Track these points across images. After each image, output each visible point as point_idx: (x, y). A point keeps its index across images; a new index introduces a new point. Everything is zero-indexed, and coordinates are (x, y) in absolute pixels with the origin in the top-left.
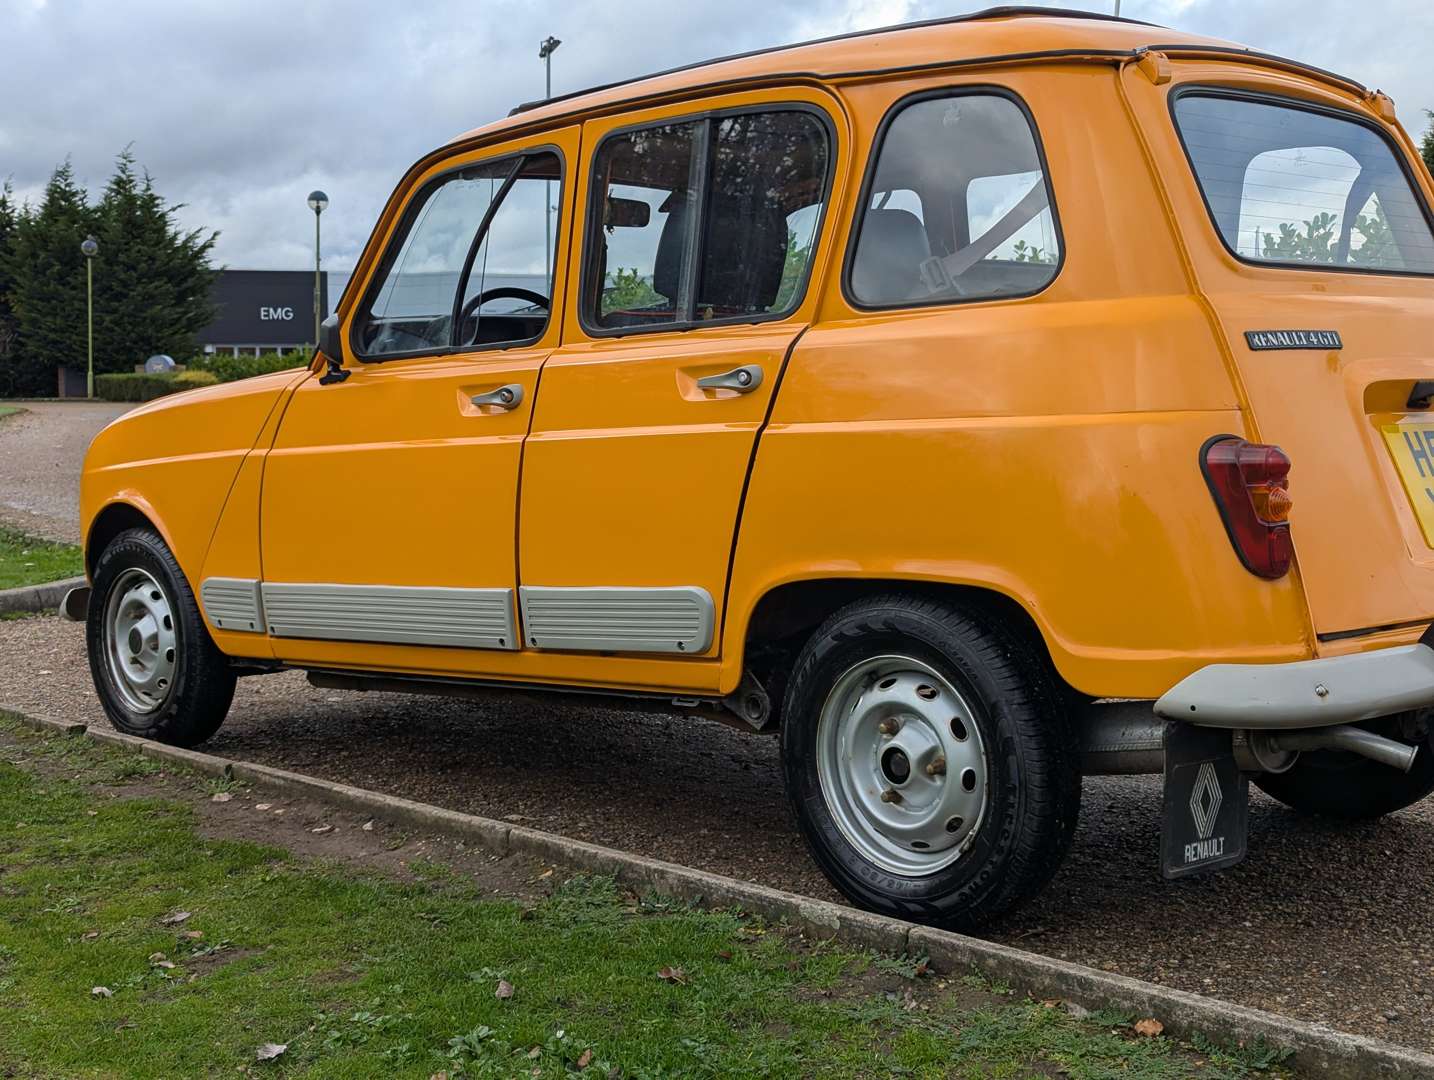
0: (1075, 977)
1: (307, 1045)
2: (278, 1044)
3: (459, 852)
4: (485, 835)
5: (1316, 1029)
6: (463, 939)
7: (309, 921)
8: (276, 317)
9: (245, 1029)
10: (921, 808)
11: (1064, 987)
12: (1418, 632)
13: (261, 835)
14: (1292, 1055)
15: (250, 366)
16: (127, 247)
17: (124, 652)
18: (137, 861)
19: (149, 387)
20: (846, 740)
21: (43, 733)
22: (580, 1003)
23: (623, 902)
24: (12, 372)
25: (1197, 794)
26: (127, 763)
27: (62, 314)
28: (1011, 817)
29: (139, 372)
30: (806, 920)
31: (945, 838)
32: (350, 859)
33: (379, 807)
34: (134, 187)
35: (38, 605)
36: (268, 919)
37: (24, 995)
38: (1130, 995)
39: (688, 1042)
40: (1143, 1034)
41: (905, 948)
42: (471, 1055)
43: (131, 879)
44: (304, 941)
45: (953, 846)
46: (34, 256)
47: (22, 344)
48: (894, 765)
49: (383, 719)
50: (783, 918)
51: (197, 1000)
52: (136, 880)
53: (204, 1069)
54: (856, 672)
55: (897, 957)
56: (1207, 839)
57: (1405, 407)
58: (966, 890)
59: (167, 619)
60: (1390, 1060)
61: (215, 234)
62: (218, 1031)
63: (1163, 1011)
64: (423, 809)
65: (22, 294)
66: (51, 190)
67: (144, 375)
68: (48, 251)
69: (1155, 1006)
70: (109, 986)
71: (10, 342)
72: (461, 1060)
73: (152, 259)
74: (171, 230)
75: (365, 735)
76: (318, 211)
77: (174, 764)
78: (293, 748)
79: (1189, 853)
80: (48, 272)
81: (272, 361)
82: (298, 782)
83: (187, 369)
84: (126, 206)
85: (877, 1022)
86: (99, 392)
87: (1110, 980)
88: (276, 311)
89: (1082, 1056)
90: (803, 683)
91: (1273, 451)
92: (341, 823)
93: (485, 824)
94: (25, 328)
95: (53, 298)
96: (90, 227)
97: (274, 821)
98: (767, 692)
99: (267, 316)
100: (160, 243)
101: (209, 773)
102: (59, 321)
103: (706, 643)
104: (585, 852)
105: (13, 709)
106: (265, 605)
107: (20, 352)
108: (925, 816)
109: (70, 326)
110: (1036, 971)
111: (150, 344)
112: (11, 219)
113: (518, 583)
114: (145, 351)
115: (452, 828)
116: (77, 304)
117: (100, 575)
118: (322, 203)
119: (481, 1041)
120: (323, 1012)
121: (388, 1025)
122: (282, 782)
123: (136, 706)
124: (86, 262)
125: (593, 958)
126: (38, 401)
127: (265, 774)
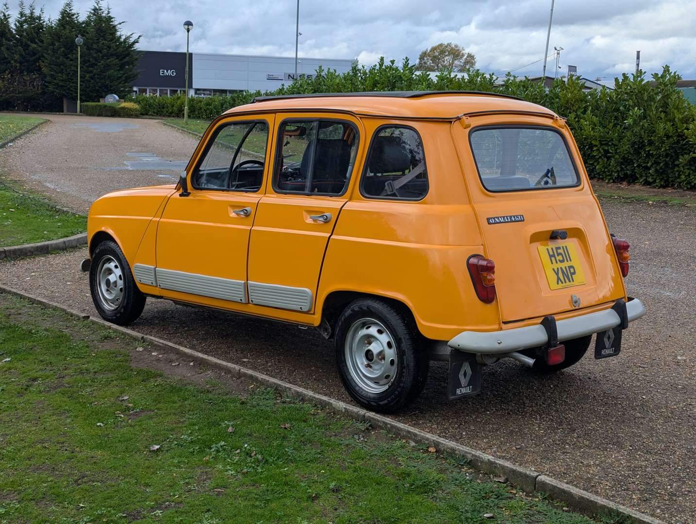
0: (412, 432)
1: (166, 446)
2: (157, 445)
3: (223, 376)
4: (232, 370)
5: (478, 453)
6: (219, 410)
7: (169, 402)
8: (167, 74)
9: (147, 440)
10: (377, 370)
11: (409, 435)
12: (540, 320)
13: (154, 366)
14: (471, 461)
15: (155, 101)
16: (97, 41)
17: (104, 287)
18: (110, 375)
19: (107, 109)
20: (355, 345)
21: (73, 318)
22: (255, 435)
23: (276, 399)
24: (41, 99)
25: (462, 372)
26: (105, 333)
27: (66, 73)
28: (404, 376)
29: (102, 102)
30: (334, 408)
31: (384, 381)
32: (184, 377)
33: (195, 357)
34: (103, 12)
35: (65, 248)
36: (155, 400)
37: (75, 425)
38: (427, 439)
39: (287, 450)
40: (430, 452)
41: (364, 419)
42: (218, 451)
43: (108, 383)
44: (167, 409)
45: (387, 384)
46: (53, 44)
47: (47, 86)
48: (369, 355)
49: (202, 312)
50: (327, 407)
51: (131, 429)
52: (110, 383)
53: (134, 453)
54: (359, 323)
55: (361, 422)
56: (465, 387)
57: (549, 239)
58: (389, 399)
59: (120, 276)
60: (496, 464)
61: (140, 36)
62: (138, 440)
63: (437, 445)
64: (211, 359)
65: (47, 63)
66: (62, 12)
67: (105, 104)
68: (60, 42)
69: (434, 443)
70: (102, 423)
71: (40, 85)
72: (214, 453)
73: (109, 47)
74: (118, 34)
75: (194, 320)
76: (188, 31)
77: (123, 334)
78: (167, 325)
79: (458, 392)
80: (59, 52)
81: (165, 99)
82: (168, 345)
83: (125, 102)
84: (98, 21)
85: (347, 445)
86: (83, 111)
87: (422, 434)
88: (167, 72)
89: (407, 459)
90: (341, 325)
91: (489, 261)
92: (182, 362)
93: (232, 366)
94: (48, 79)
95: (62, 65)
96: (80, 31)
97: (158, 360)
98: (330, 326)
99: (164, 74)
100: (113, 40)
101: (135, 339)
102: (64, 76)
103: (309, 309)
104: (265, 379)
105: (61, 307)
106: (157, 277)
107: (45, 90)
108: (377, 374)
109: (70, 79)
110: (401, 430)
111: (107, 88)
112: (43, 26)
113: (247, 280)
114: (105, 92)
115: (221, 367)
116: (73, 68)
117: (95, 257)
118: (190, 27)
119: (221, 446)
120: (172, 435)
121: (193, 440)
122: (162, 345)
123: (107, 307)
124: (78, 48)
125: (261, 420)
126: (54, 114)
127: (156, 341)
